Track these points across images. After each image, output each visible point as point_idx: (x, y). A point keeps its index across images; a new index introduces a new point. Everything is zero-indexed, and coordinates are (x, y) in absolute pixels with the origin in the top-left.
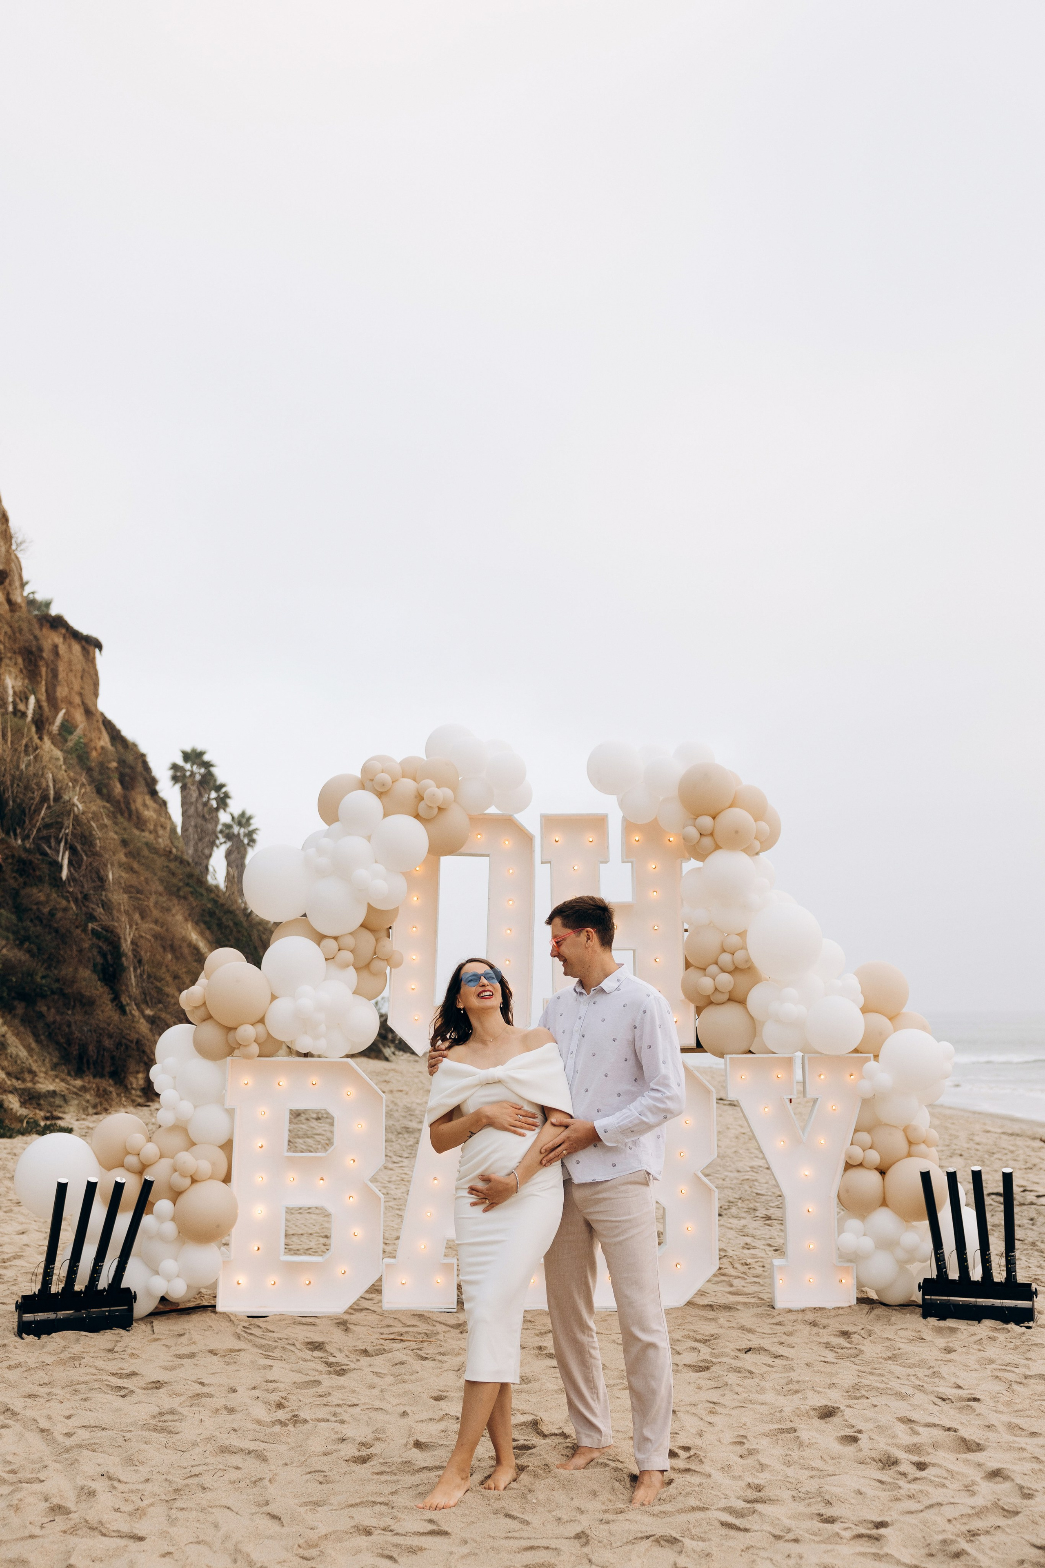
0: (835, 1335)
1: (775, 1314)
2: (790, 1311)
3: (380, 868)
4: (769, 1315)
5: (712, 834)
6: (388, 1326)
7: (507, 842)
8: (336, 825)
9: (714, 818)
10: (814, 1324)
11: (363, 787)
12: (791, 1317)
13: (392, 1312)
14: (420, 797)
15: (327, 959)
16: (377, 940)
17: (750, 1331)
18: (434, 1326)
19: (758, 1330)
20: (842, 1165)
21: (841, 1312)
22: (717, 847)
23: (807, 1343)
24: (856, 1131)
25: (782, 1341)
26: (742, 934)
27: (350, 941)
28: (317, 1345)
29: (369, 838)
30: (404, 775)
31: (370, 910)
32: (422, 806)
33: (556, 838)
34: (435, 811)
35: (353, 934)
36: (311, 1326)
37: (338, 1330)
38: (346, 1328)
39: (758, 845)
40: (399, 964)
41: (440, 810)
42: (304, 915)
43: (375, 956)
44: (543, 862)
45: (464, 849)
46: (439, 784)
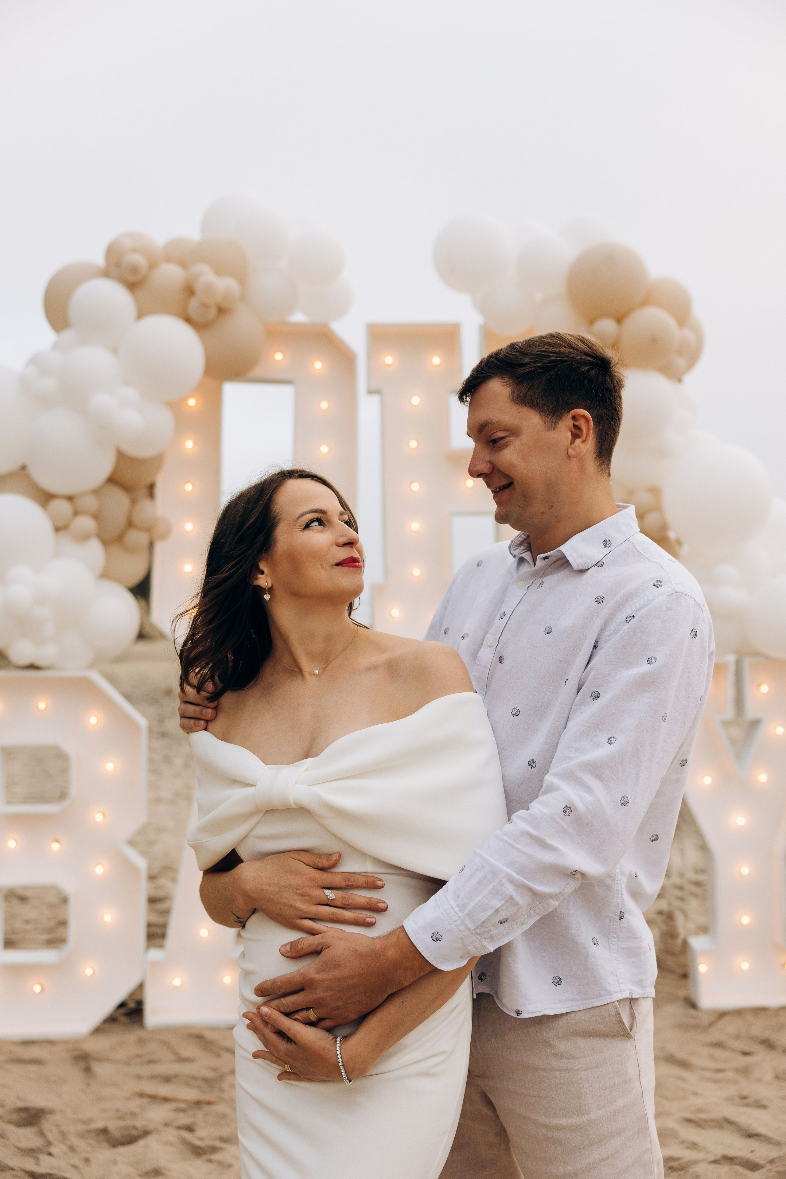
1: (705, 1023)
3: (131, 393)
6: (151, 1062)
7: (318, 365)
8: (68, 334)
9: (619, 320)
10: (769, 1044)
11: (106, 274)
12: (730, 1027)
13: (160, 1030)
14: (189, 291)
15: (57, 529)
16: (133, 502)
18: (218, 1056)
19: (695, 1061)
26: (655, 491)
27: (91, 503)
29: (115, 351)
30: (168, 259)
31: (122, 457)
32: (193, 304)
33: (389, 360)
34: (213, 312)
35: (96, 492)
36: (34, 1068)
37: (74, 1074)
38: (88, 1070)
39: (681, 362)
40: (165, 535)
41: (222, 311)
42: (24, 468)
43: (130, 524)
44: (371, 392)
45: (256, 372)
46: (220, 272)
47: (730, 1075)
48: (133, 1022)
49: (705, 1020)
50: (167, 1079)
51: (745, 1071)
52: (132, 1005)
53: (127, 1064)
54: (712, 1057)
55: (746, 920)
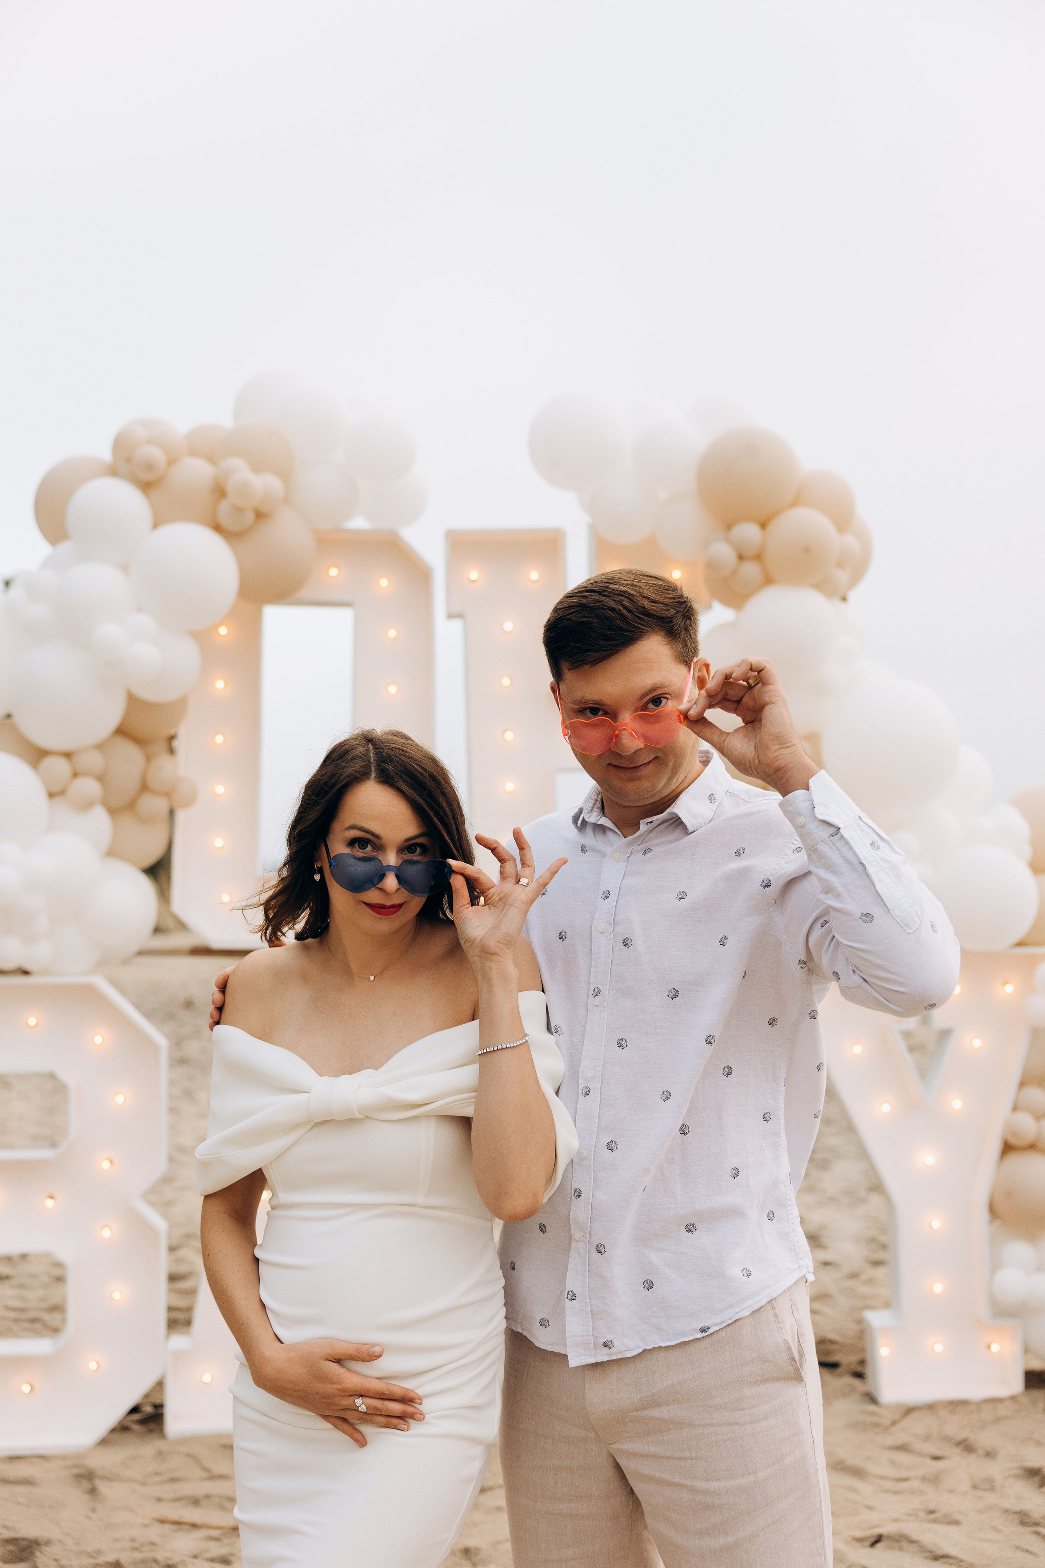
0: (1016, 1476)
1: (887, 1422)
2: (909, 1411)
3: (145, 622)
4: (877, 1425)
5: (758, 557)
6: (174, 1480)
7: (384, 582)
8: (65, 547)
9: (763, 525)
10: (966, 1446)
11: (113, 471)
12: (916, 1426)
13: (184, 1441)
14: (220, 492)
15: (51, 795)
16: (149, 759)
17: (857, 1472)
19: (871, 1468)
20: (995, 1147)
21: (1002, 1410)
22: (768, 580)
23: (981, 1512)
24: (1023, 1084)
25: (932, 1506)
26: (813, 739)
27: (95, 761)
28: (25, 1543)
29: (125, 568)
30: (192, 453)
31: (133, 702)
32: (224, 507)
33: (474, 575)
34: (250, 517)
35: (100, 747)
36: (23, 1489)
37: (76, 1497)
38: (93, 1491)
39: (842, 576)
40: (189, 802)
41: (260, 516)
42: (9, 716)
43: (145, 787)
44: (450, 616)
45: (304, 593)
46: (257, 467)
47: (915, 1484)
48: (151, 1431)
49: (886, 1417)
50: (195, 1502)
51: (934, 1480)
52: (148, 1409)
53: (143, 1484)
54: (893, 1463)
55: (938, 1288)
